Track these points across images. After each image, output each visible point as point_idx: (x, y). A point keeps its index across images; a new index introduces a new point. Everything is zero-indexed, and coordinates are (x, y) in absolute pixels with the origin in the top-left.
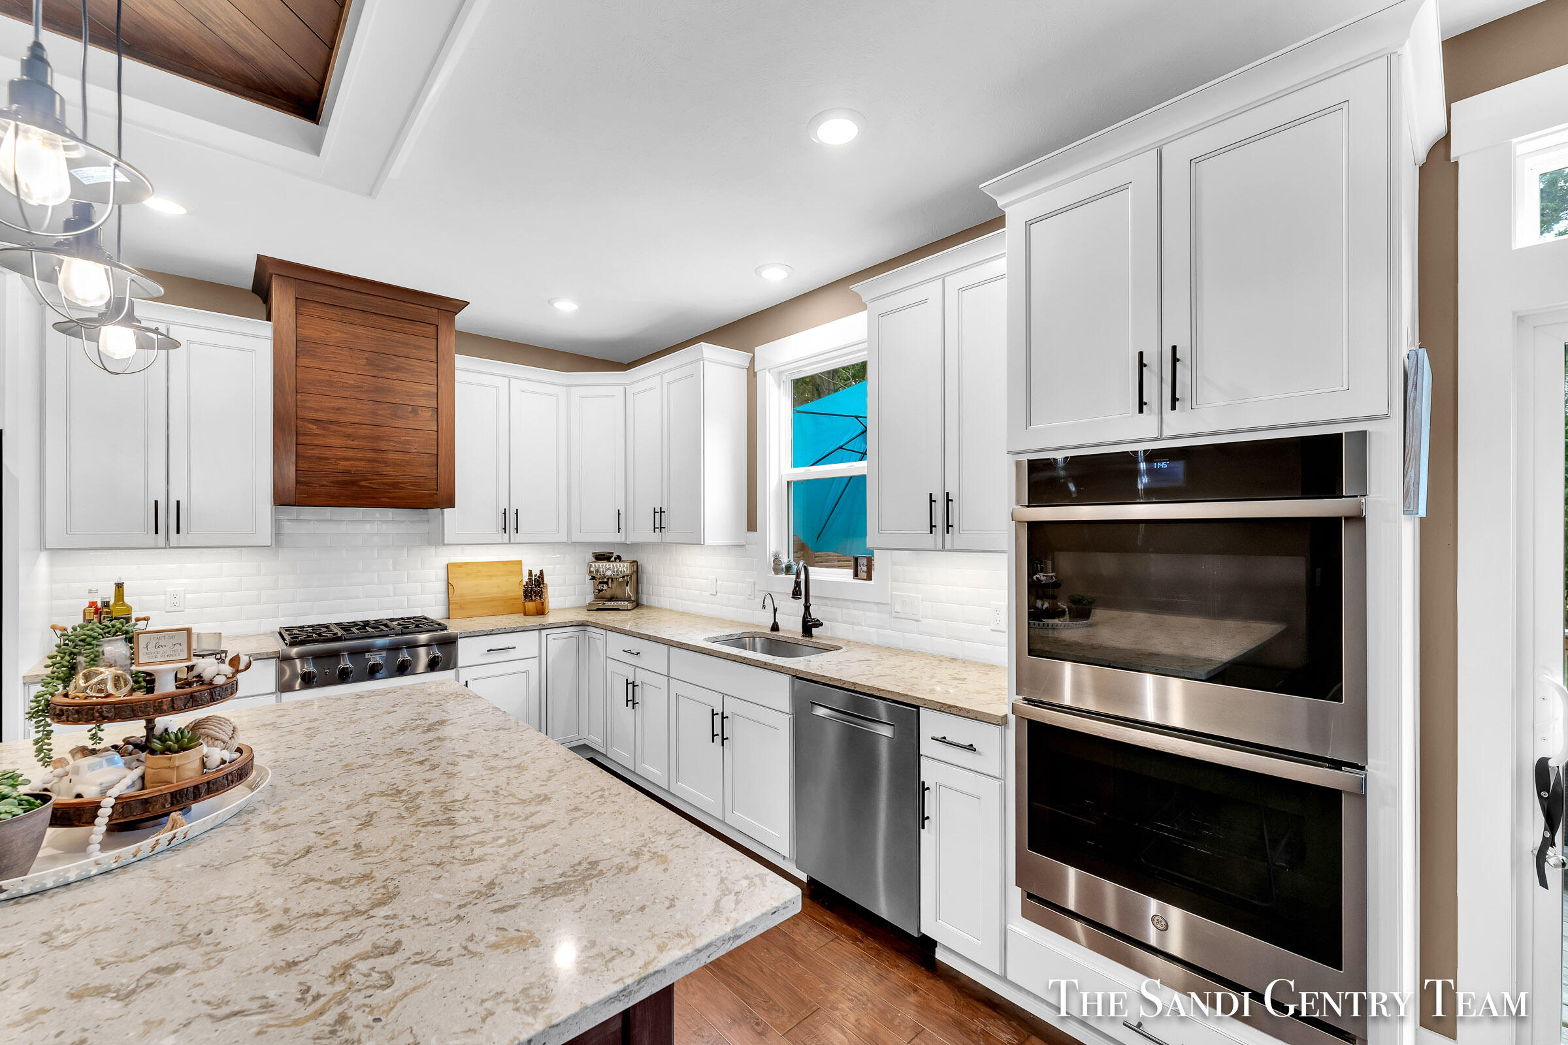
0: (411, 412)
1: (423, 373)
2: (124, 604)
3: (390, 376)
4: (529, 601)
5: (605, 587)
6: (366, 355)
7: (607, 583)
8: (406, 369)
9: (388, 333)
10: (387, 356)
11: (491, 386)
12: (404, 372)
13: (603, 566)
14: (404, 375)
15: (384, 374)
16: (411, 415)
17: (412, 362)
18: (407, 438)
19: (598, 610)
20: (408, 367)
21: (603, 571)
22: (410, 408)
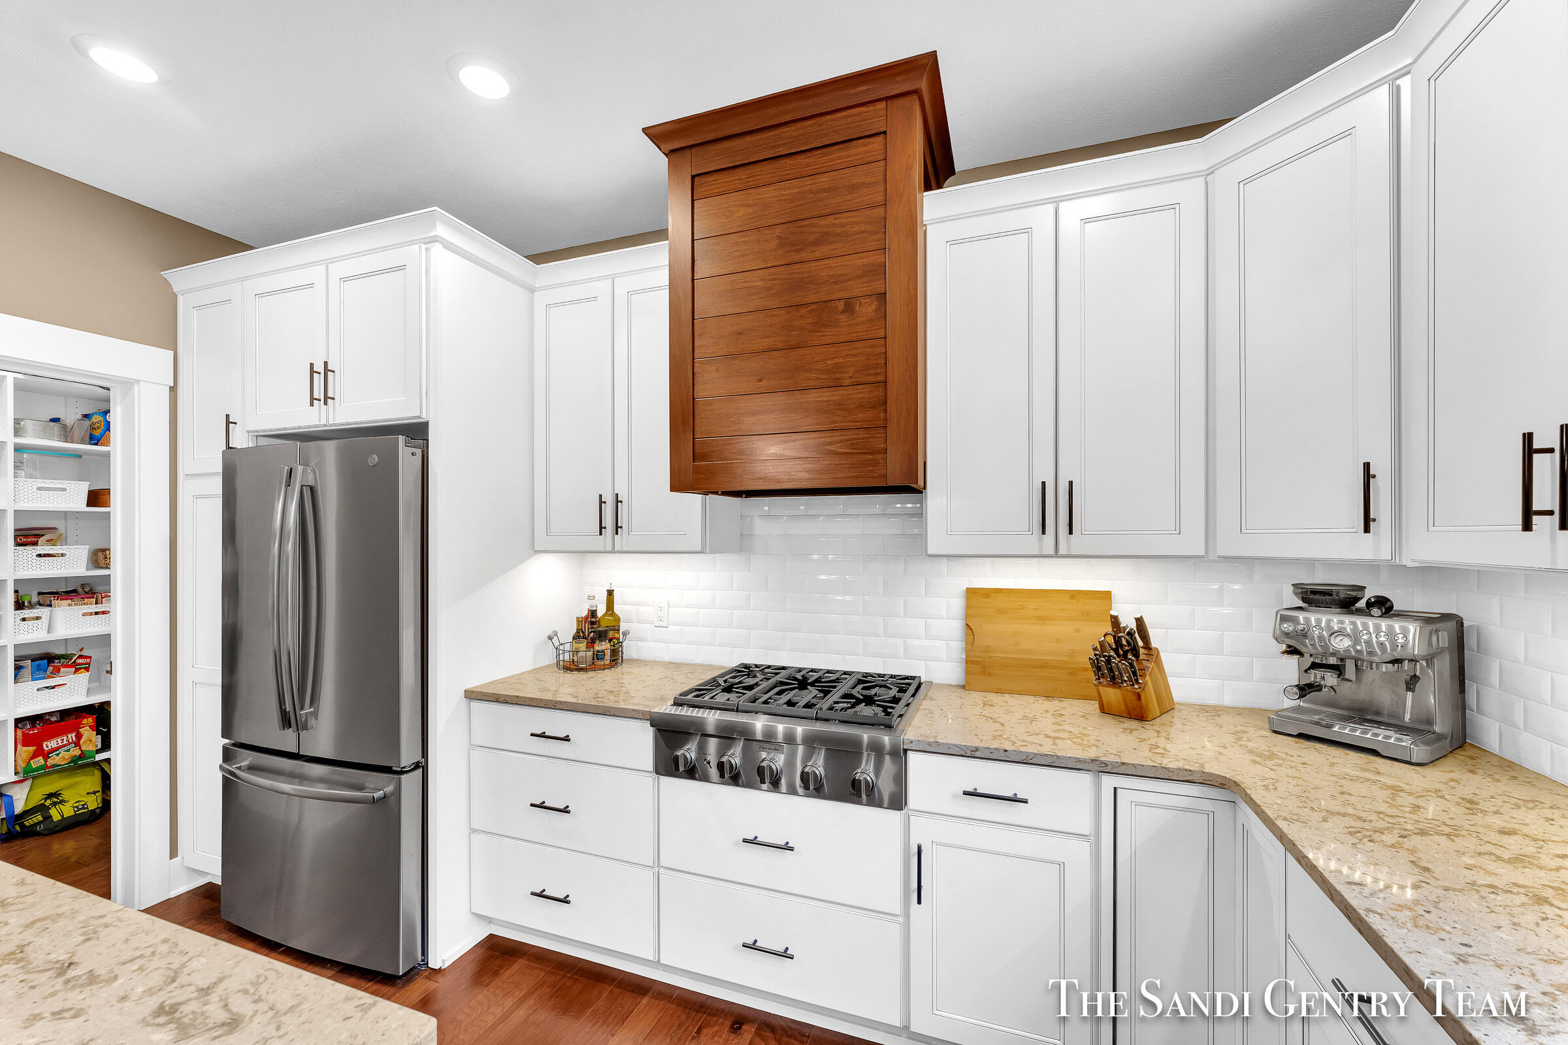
0: (843, 312)
1: (863, 232)
2: (613, 614)
3: (811, 256)
4: (1108, 686)
5: (1330, 679)
6: (778, 231)
7: (1338, 669)
8: (838, 235)
9: (808, 181)
10: (807, 222)
11: (1016, 232)
12: (833, 243)
13: (1322, 621)
14: (832, 246)
15: (803, 256)
16: (843, 317)
17: (844, 219)
18: (837, 360)
19: (1301, 736)
20: (839, 230)
21: (1321, 637)
22: (841, 305)
